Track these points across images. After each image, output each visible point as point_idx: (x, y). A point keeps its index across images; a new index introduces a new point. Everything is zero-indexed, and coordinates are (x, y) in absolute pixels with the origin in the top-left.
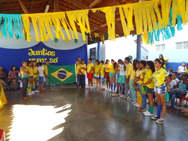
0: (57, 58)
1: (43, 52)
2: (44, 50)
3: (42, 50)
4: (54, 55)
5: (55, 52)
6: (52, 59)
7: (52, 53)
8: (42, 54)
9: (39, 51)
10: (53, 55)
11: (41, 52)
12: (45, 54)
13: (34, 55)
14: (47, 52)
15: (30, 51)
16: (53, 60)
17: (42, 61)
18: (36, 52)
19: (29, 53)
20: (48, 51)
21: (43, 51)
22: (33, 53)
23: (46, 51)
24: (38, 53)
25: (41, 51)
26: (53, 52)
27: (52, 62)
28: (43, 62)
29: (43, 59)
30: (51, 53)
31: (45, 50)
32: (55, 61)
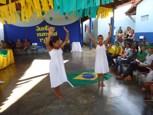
0: (57, 32)
1: (46, 28)
2: (47, 26)
3: (46, 27)
5: (54, 28)
8: (45, 30)
9: (43, 28)
12: (48, 29)
13: (40, 30)
14: (49, 28)
15: (37, 28)
16: (53, 34)
18: (42, 28)
19: (37, 29)
22: (39, 29)
23: (48, 27)
24: (42, 29)
25: (45, 28)
26: (53, 27)
27: (53, 35)
28: (47, 35)
29: (46, 33)
32: (55, 34)
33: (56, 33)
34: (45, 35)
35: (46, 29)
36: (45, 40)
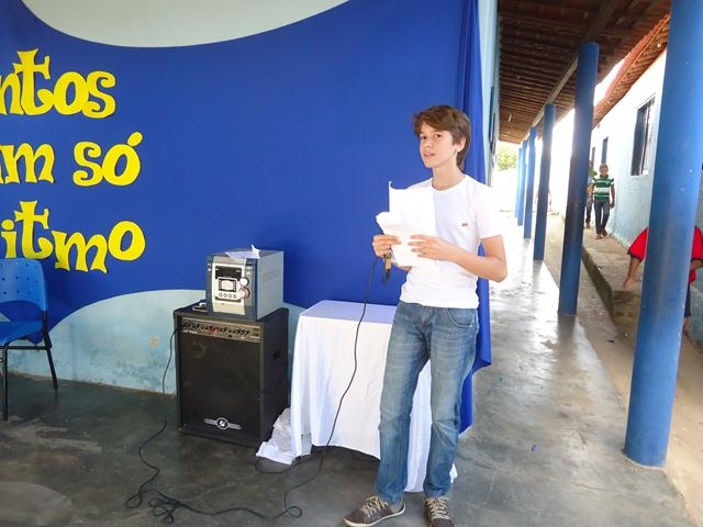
0: (136, 138)
2: (27, 62)
3: (18, 68)
4: (111, 105)
5: (110, 81)
6: (96, 151)
7: (87, 95)
8: (15, 109)
10: (102, 103)
11: (9, 89)
12: (38, 103)
14: (50, 86)
16: (99, 161)
17: (21, 163)
20: (56, 72)
21: (20, 75)
23: (44, 69)
25: (12, 80)
26: (94, 76)
27: (90, 173)
28: (30, 177)
29: (25, 149)
30: (86, 86)
31: (38, 60)
32: (120, 167)
33: (128, 149)
34: (13, 177)
35: (24, 105)
36: (19, 227)
